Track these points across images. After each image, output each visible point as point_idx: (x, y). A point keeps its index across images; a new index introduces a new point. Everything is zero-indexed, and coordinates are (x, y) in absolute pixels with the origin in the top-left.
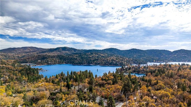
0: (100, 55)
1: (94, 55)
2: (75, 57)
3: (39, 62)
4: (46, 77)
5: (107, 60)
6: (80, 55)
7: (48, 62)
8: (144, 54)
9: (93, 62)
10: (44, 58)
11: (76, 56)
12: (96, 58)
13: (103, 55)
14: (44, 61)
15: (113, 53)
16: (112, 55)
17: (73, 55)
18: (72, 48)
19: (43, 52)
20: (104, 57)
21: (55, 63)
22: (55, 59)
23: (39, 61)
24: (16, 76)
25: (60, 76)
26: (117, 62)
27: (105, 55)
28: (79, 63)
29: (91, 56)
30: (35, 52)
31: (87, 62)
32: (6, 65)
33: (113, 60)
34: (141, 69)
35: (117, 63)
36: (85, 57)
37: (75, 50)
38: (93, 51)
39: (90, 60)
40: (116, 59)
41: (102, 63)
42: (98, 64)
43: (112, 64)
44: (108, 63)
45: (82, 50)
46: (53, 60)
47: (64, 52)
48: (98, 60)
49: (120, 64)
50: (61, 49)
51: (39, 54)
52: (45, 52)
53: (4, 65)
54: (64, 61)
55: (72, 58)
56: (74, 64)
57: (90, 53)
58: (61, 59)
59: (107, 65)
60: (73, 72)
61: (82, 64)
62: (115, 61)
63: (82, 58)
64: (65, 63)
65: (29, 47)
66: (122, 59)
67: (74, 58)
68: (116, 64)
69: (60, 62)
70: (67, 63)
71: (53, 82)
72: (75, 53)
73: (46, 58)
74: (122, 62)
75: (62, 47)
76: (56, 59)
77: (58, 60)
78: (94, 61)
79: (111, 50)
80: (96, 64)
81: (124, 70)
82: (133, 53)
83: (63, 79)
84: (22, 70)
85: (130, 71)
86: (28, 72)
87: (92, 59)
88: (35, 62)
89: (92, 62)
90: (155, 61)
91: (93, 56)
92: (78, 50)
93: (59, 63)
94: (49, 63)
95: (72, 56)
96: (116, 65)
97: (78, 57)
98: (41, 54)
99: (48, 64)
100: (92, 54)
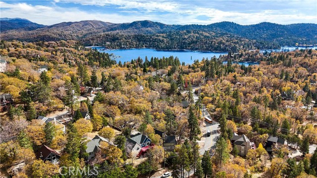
0: (202, 34)
1: (192, 34)
2: (161, 38)
3: (108, 45)
4: (120, 62)
5: (212, 43)
6: (169, 35)
7: (121, 44)
8: (283, 32)
9: (189, 47)
10: (114, 39)
11: (163, 37)
12: (194, 39)
13: (208, 35)
14: (115, 44)
15: (227, 30)
16: (222, 35)
17: (159, 35)
18: (156, 23)
19: (112, 30)
20: (208, 37)
21: (131, 47)
22: (130, 40)
23: (108, 43)
24: (84, 61)
25: (136, 62)
26: (226, 46)
27: (210, 34)
28: (167, 48)
29: (186, 37)
30: (101, 28)
31: (178, 45)
32: (67, 47)
33: (221, 43)
34: (259, 57)
35: (227, 48)
36: (177, 38)
37: (162, 25)
38: (192, 28)
39: (184, 43)
40: (227, 41)
41: (203, 47)
42: (196, 49)
43: (219, 49)
44: (212, 47)
45: (173, 25)
46: (128, 42)
47: (144, 29)
48: (197, 42)
49: (231, 48)
50: (139, 25)
51: (107, 33)
52: (115, 29)
53: (65, 48)
54: (144, 44)
55: (156, 39)
56: (159, 49)
57: (185, 31)
58: (139, 40)
59: (210, 50)
60: (154, 58)
61: (170, 48)
62: (224, 44)
63: (172, 39)
64: (146, 46)
65: (91, 21)
66: (236, 41)
67: (159, 39)
68: (225, 48)
69: (139, 46)
70: (148, 47)
71: (128, 67)
72: (161, 30)
73: (117, 39)
74: (235, 46)
75: (141, 21)
76: (132, 40)
77: (135, 43)
78: (189, 44)
79: (224, 25)
80: (192, 50)
81: (232, 57)
82: (264, 30)
83: (140, 65)
84: (89, 54)
85: (240, 59)
86: (97, 57)
87: (187, 41)
88: (102, 45)
89: (186, 47)
90: (299, 44)
91: (189, 37)
92: (168, 26)
93: (137, 47)
94: (123, 46)
95: (157, 36)
96: (224, 51)
97: (166, 38)
98: (109, 32)
99: (121, 48)
100: (189, 32)
